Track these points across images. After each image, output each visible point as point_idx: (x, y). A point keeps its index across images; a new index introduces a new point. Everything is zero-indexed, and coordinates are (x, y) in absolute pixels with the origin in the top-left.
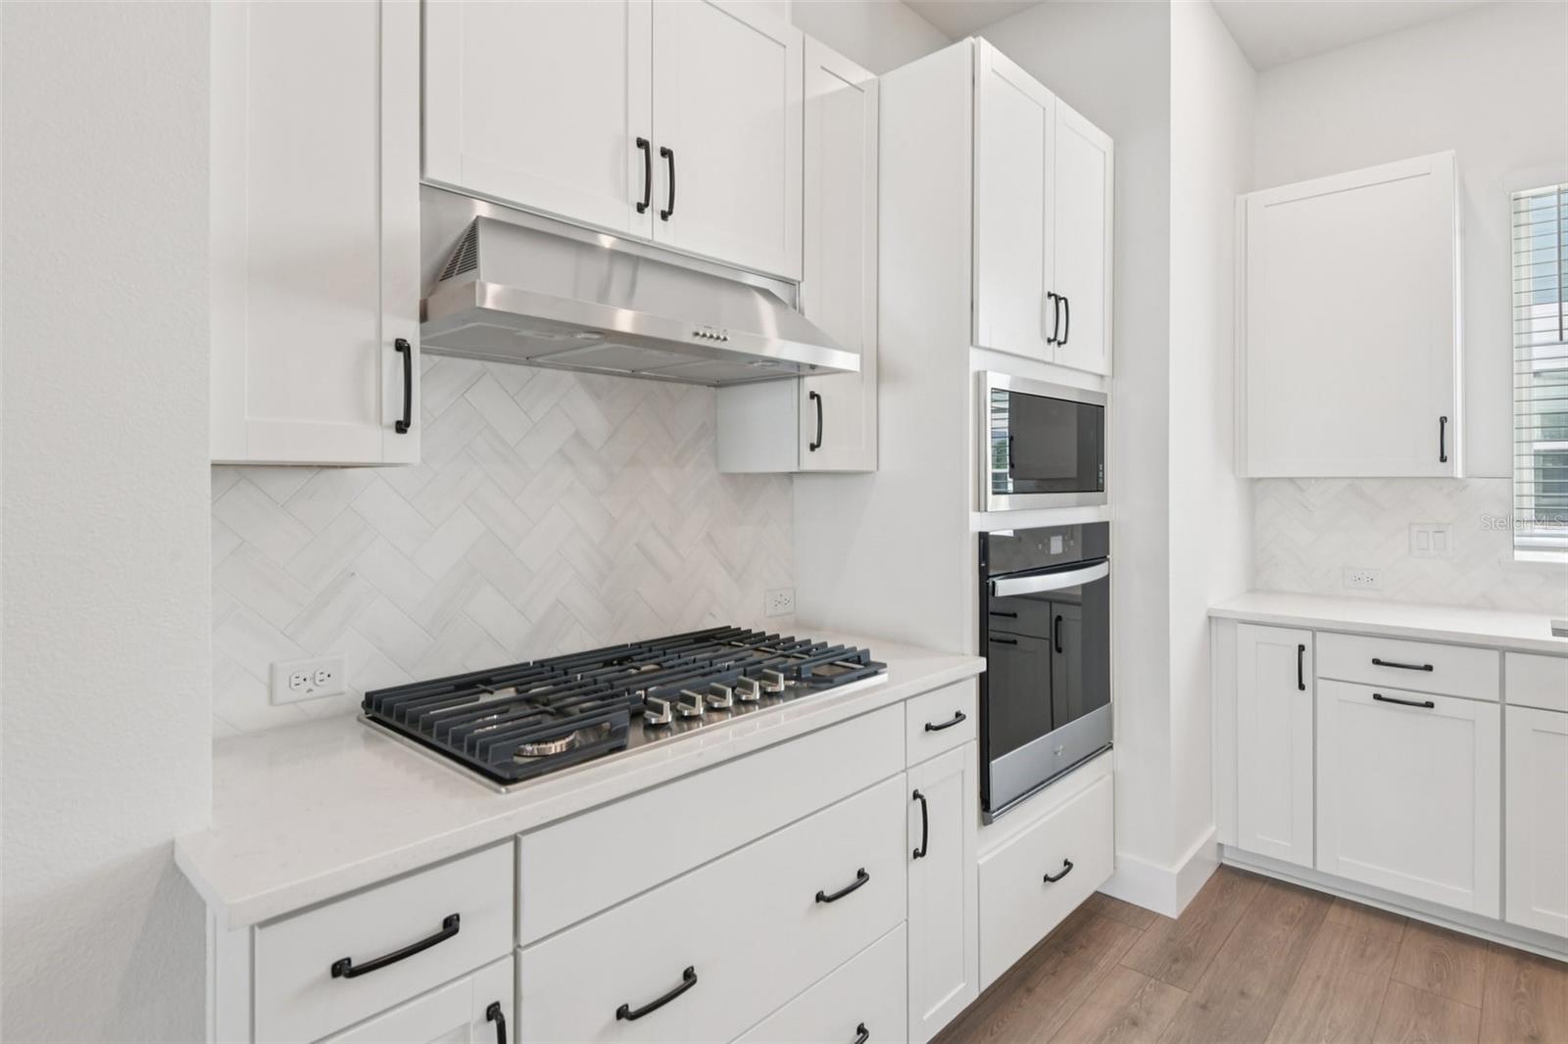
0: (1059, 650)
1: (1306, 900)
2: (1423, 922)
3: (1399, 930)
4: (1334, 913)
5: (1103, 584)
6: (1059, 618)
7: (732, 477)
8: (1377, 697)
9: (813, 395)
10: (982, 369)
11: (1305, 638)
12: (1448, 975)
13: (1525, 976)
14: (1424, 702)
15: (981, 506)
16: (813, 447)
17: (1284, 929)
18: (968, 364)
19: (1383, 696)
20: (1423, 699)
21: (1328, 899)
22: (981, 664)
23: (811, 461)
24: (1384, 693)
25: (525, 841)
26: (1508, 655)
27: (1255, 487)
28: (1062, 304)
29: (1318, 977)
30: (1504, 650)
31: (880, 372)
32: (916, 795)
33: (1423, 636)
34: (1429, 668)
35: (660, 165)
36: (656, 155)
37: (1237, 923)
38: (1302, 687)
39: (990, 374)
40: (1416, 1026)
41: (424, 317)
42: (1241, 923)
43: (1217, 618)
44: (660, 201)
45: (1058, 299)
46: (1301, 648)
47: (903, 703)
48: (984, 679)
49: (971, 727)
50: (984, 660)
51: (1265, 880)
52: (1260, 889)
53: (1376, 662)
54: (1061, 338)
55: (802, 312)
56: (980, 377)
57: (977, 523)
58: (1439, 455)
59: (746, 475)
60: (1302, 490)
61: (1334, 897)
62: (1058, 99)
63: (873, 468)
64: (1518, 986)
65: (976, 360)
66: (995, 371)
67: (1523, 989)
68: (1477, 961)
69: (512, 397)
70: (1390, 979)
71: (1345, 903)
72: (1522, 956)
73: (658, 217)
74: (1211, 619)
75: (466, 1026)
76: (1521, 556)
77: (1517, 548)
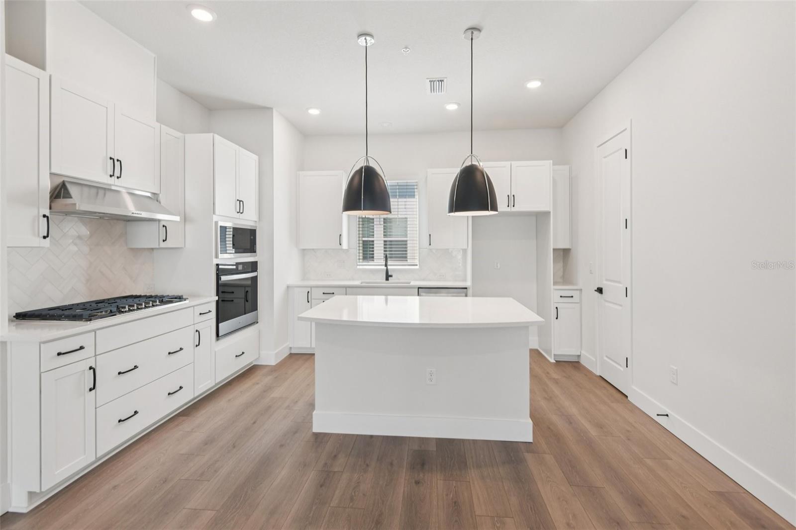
0: (247, 301)
5: (256, 277)
6: (247, 292)
7: (132, 249)
9: (164, 226)
10: (217, 220)
11: (309, 290)
15: (217, 257)
16: (164, 241)
18: (212, 220)
22: (217, 298)
23: (163, 245)
25: (97, 332)
26: (347, 289)
27: (304, 252)
28: (241, 203)
30: (346, 287)
31: (185, 219)
32: (197, 331)
33: (333, 286)
34: (333, 293)
35: (117, 164)
36: (116, 161)
38: (308, 302)
39: (219, 222)
41: (50, 208)
43: (290, 287)
44: (117, 173)
45: (240, 201)
46: (308, 292)
47: (193, 308)
48: (217, 302)
49: (213, 315)
50: (217, 297)
53: (324, 293)
54: (241, 211)
55: (160, 203)
56: (216, 223)
57: (216, 261)
58: (339, 243)
59: (137, 249)
62: (240, 148)
63: (183, 246)
65: (215, 218)
66: (221, 221)
69: (57, 226)
73: (116, 178)
74: (288, 287)
75: (85, 370)
76: (358, 267)
77: (358, 265)
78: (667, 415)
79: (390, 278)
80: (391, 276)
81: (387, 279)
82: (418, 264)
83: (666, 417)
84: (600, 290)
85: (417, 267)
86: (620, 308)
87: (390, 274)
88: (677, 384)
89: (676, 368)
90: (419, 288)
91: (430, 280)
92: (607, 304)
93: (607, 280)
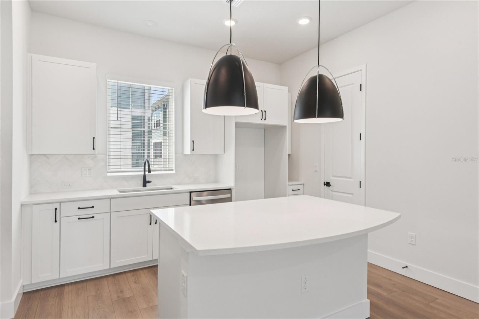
1: (56, 289)
2: (90, 279)
3: (85, 284)
4: (66, 289)
8: (79, 219)
11: (57, 205)
12: (100, 288)
13: (115, 279)
14: (92, 217)
17: (53, 300)
19: (81, 218)
20: (91, 216)
21: (63, 285)
24: (81, 217)
26: (112, 199)
29: (69, 307)
30: (111, 198)
33: (92, 198)
34: (93, 207)
37: (37, 307)
38: (56, 221)
40: (97, 304)
42: (38, 306)
43: (24, 205)
46: (56, 209)
51: (42, 290)
52: (41, 293)
53: (79, 208)
58: (93, 148)
60: (48, 158)
61: (65, 284)
64: (115, 282)
67: (116, 282)
68: (105, 282)
70: (87, 297)
71: (68, 284)
72: (113, 275)
74: (21, 205)
76: (109, 174)
77: (108, 172)
78: (407, 267)
79: (147, 184)
80: (149, 182)
81: (144, 185)
82: (174, 169)
83: (406, 268)
84: (328, 184)
85: (174, 172)
86: (351, 196)
87: (147, 180)
88: (415, 245)
89: (415, 234)
90: (190, 192)
91: (185, 184)
92: (334, 193)
93: (334, 176)
